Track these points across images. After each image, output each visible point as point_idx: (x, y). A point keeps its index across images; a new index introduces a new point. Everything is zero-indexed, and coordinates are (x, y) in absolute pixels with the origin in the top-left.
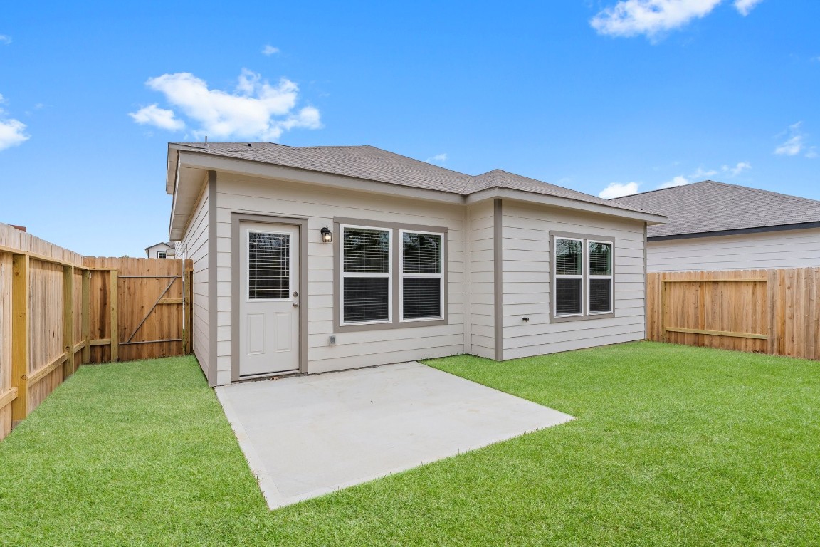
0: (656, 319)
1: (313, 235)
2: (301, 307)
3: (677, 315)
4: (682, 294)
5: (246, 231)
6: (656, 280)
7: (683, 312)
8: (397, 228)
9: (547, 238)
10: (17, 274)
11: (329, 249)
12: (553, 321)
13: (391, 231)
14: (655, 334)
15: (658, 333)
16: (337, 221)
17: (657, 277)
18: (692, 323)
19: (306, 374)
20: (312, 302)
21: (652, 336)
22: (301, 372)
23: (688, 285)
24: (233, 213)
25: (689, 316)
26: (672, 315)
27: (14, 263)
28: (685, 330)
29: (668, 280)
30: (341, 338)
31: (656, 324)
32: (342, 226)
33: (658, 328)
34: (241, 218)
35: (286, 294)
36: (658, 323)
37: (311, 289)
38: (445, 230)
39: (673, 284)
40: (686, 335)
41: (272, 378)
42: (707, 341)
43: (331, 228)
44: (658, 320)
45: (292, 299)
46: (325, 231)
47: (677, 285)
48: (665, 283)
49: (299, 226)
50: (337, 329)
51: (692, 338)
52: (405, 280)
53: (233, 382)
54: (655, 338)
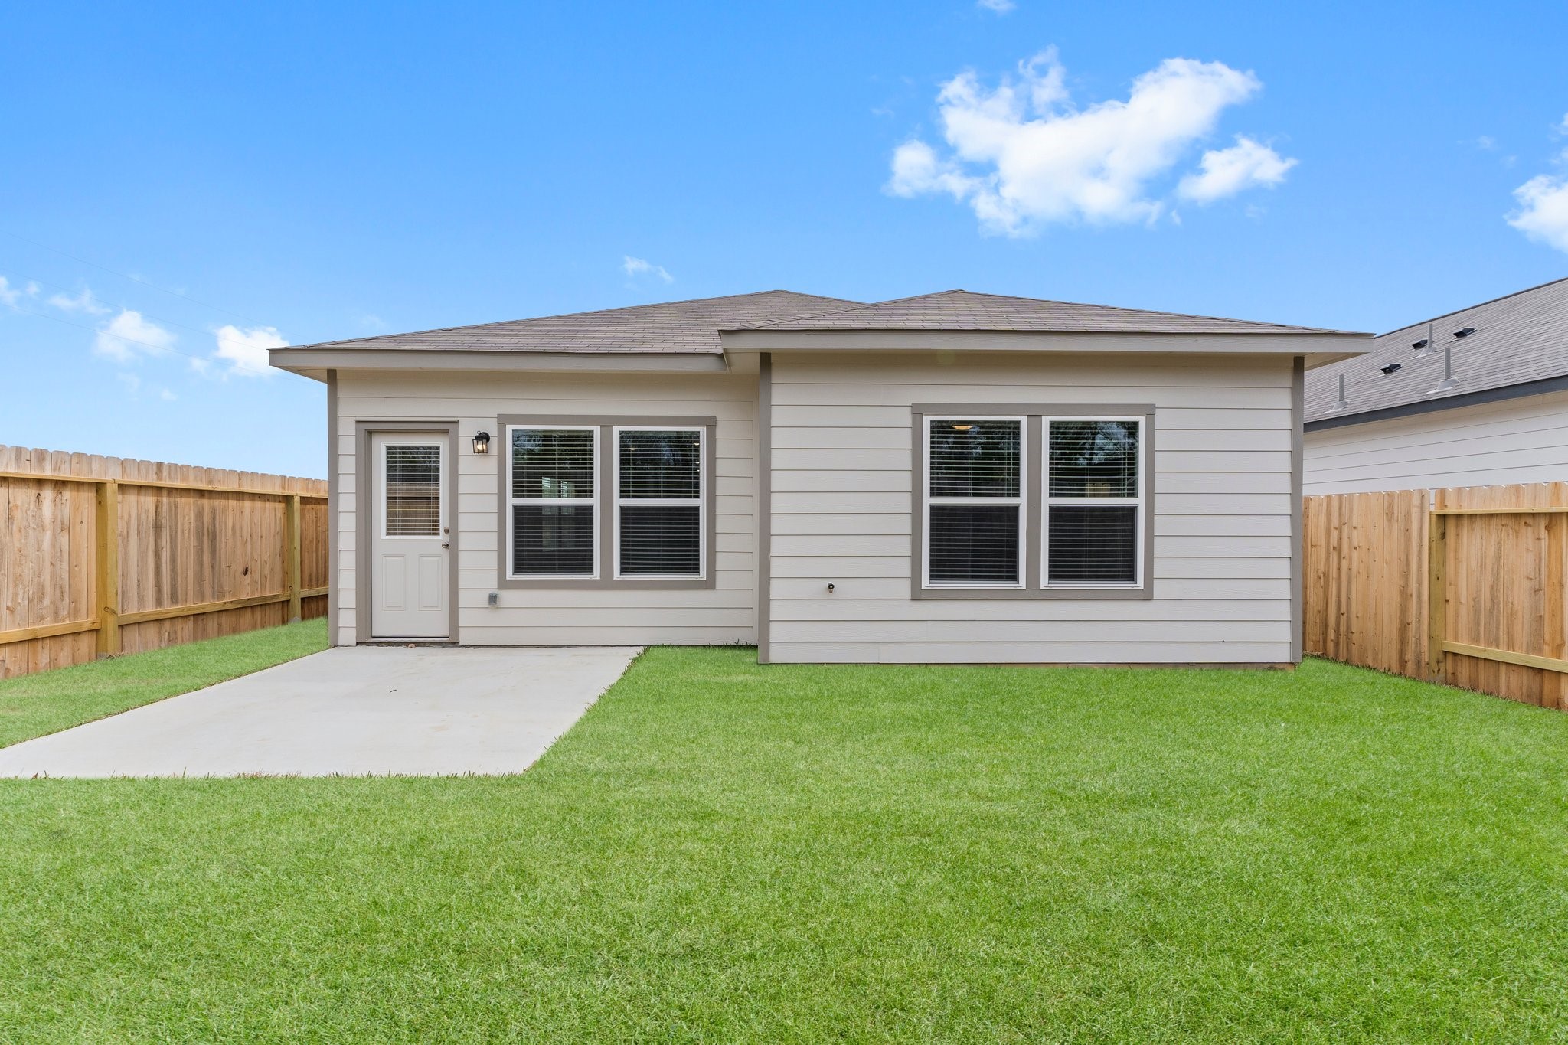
0: (1412, 618)
1: (465, 444)
2: (451, 547)
3: (1477, 612)
4: (1492, 551)
5: (381, 446)
6: (1415, 512)
7: (1494, 601)
8: (607, 423)
9: (907, 419)
11: (491, 465)
12: (918, 595)
13: (597, 430)
14: (1410, 656)
15: (1418, 655)
16: (503, 420)
17: (1416, 501)
18: (1522, 634)
19: (455, 644)
20: (464, 542)
21: (1403, 663)
22: (450, 642)
23: (1510, 522)
24: (358, 422)
25: (1512, 614)
26: (1464, 611)
28: (1500, 653)
29: (1452, 510)
30: (508, 597)
31: (1412, 629)
32: (510, 428)
33: (1418, 641)
34: (369, 431)
35: (435, 531)
36: (1418, 628)
37: (463, 523)
38: (711, 423)
39: (1465, 522)
40: (1503, 668)
41: (407, 644)
43: (493, 432)
44: (1419, 620)
45: (442, 537)
46: (484, 437)
47: (1478, 523)
48: (1443, 518)
50: (504, 584)
51: (1518, 682)
52: (624, 510)
53: (357, 643)
54: (1411, 667)
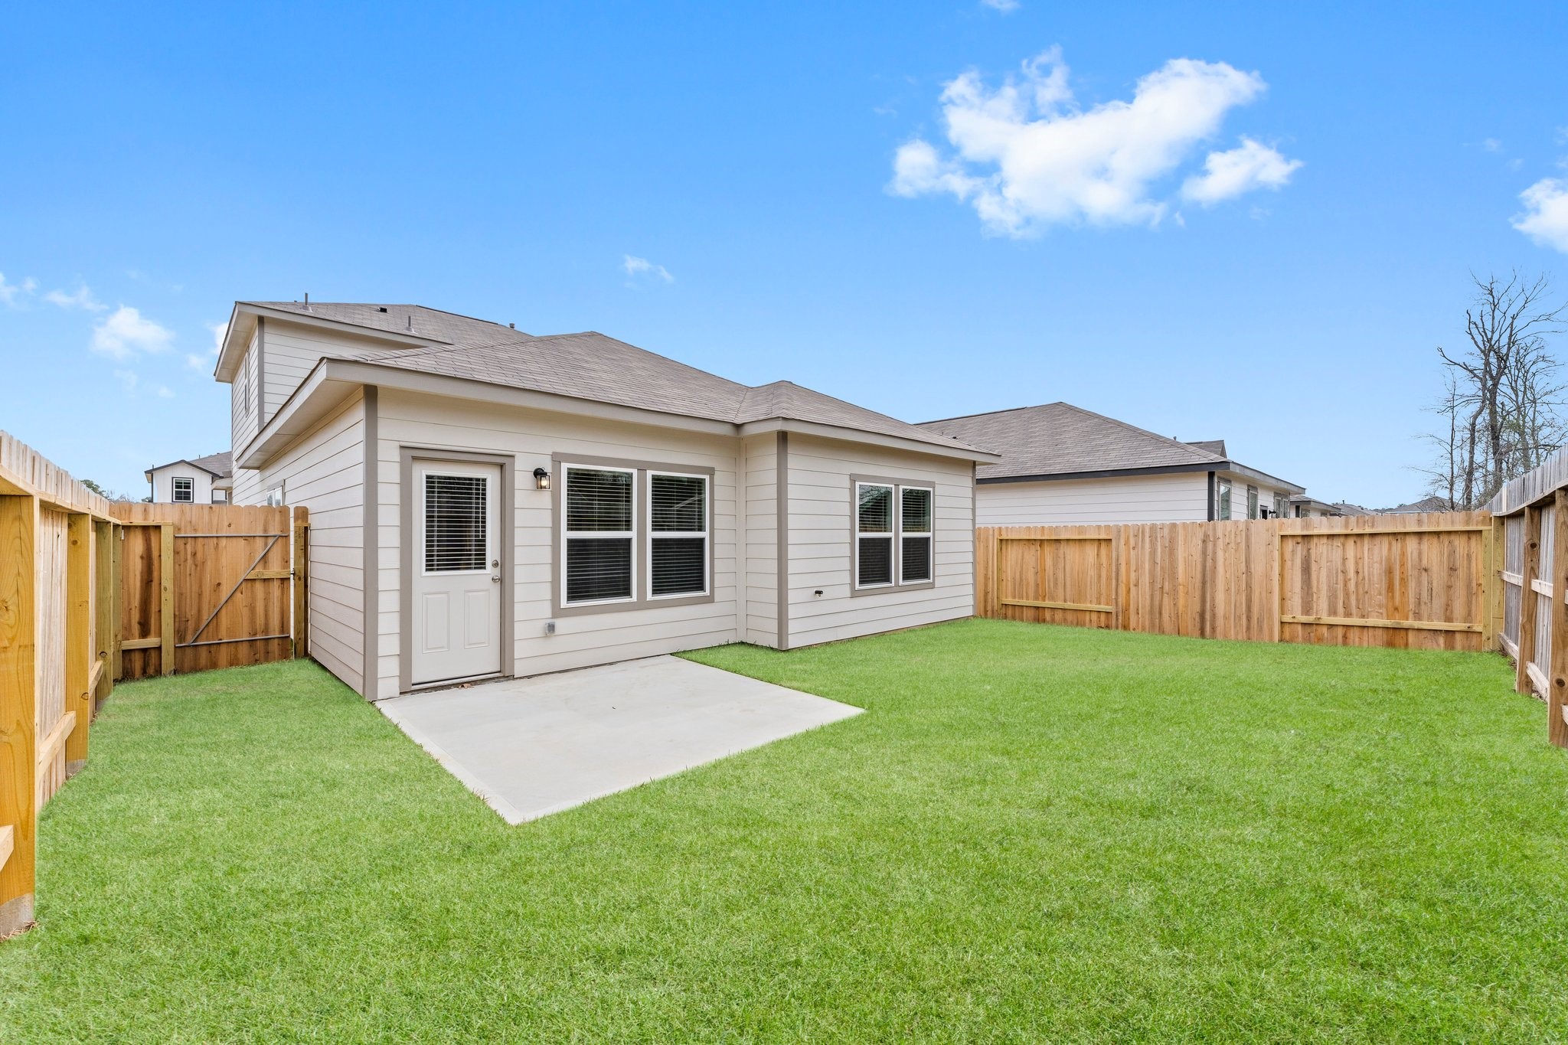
0: (990, 590)
1: (522, 478)
2: (503, 582)
3: (1015, 584)
4: (1020, 557)
5: (421, 473)
6: (991, 537)
7: (1021, 580)
8: (642, 467)
9: (847, 484)
10: (75, 543)
11: (545, 498)
12: (855, 594)
13: (635, 472)
14: (989, 608)
15: (993, 607)
16: (557, 459)
17: (991, 532)
18: (1031, 594)
19: (511, 677)
20: (520, 574)
21: (986, 612)
22: (504, 675)
23: (1027, 543)
24: (402, 447)
25: (1028, 583)
26: (1009, 583)
27: (70, 526)
28: (1024, 602)
29: (1004, 537)
30: (561, 624)
31: (990, 595)
32: (565, 467)
33: (993, 600)
34: (414, 454)
35: (481, 565)
36: (992, 594)
37: (520, 556)
38: (711, 471)
39: (1010, 542)
40: (1025, 609)
41: (462, 685)
42: (1048, 615)
43: (548, 469)
44: (993, 590)
45: (490, 570)
46: (539, 474)
47: (1015, 543)
48: (1001, 540)
49: (502, 466)
50: (558, 612)
51: (1031, 613)
52: (655, 541)
53: (401, 693)
54: (989, 613)
